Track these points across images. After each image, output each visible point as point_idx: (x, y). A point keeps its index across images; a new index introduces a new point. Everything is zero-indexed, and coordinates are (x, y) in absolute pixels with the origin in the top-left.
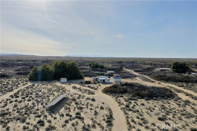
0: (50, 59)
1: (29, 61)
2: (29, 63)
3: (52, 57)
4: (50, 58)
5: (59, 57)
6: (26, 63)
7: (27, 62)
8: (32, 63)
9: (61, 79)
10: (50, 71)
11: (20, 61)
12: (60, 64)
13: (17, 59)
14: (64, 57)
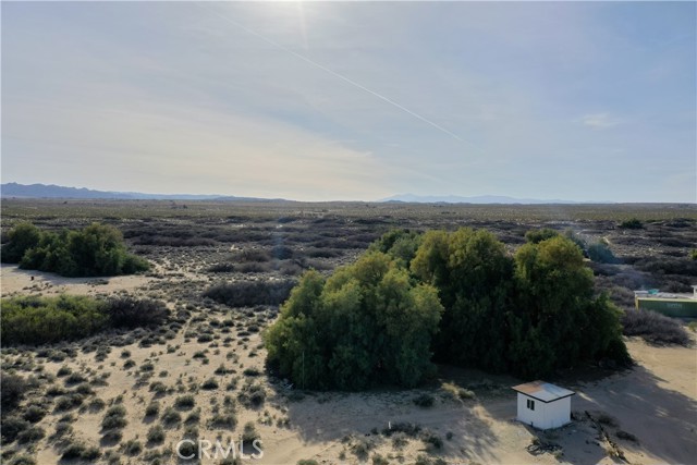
0: (338, 212)
1: (267, 220)
2: (267, 229)
3: (343, 203)
4: (335, 208)
5: (367, 205)
6: (257, 229)
7: (260, 226)
8: (278, 230)
9: (522, 401)
10: (417, 312)
11: (239, 220)
12: (469, 260)
13: (230, 213)
14: (384, 204)
